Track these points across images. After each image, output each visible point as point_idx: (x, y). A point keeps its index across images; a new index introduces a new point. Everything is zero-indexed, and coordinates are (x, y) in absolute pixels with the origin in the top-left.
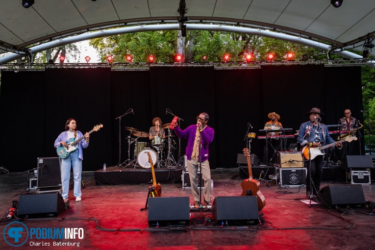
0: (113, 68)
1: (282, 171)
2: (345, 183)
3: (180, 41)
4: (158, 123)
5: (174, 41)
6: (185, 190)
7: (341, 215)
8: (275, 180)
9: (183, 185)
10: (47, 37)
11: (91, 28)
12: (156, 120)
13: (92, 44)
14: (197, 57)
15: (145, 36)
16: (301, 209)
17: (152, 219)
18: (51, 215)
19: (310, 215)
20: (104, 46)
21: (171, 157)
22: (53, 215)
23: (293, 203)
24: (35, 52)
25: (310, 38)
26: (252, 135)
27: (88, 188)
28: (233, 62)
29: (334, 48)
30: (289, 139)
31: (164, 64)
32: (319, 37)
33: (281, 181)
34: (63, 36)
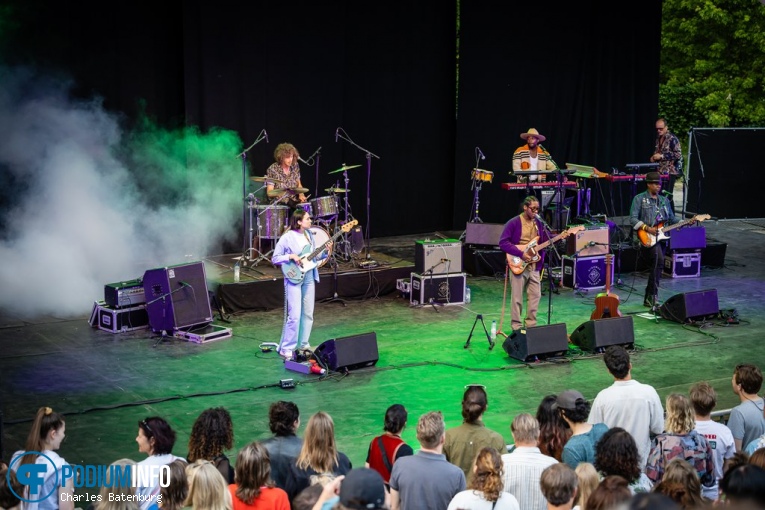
1: (578, 263)
7: (700, 330)
9: (422, 301)
26: (487, 176)
33: (575, 281)
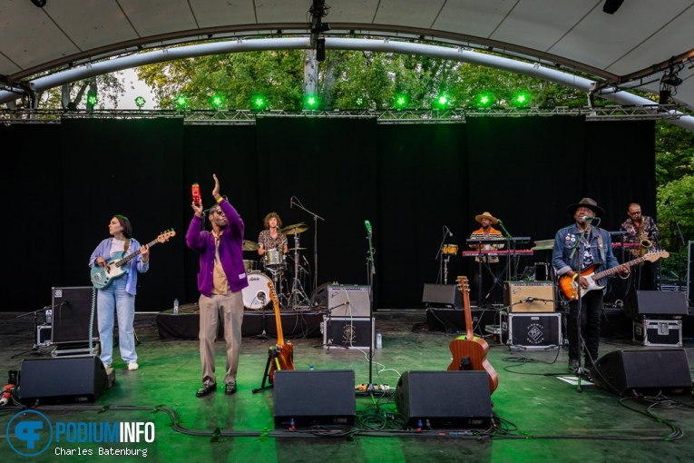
0: (187, 120)
1: (514, 318)
2: (632, 344)
3: (310, 70)
4: (276, 222)
5: (298, 71)
6: (329, 352)
7: (649, 410)
8: (497, 336)
9: (325, 342)
10: (63, 61)
11: (145, 43)
12: (271, 217)
13: (144, 77)
14: (342, 102)
15: (244, 61)
16: (564, 395)
17: (283, 413)
18: (83, 399)
19: (586, 408)
20: (166, 82)
21: (299, 288)
22: (86, 399)
23: (543, 382)
24: (42, 89)
25: (557, 67)
26: (451, 249)
27: (146, 344)
28: (414, 110)
29: (601, 85)
30: (523, 258)
31: (283, 113)
32: (575, 64)
33: (511, 337)
34: (93, 58)
